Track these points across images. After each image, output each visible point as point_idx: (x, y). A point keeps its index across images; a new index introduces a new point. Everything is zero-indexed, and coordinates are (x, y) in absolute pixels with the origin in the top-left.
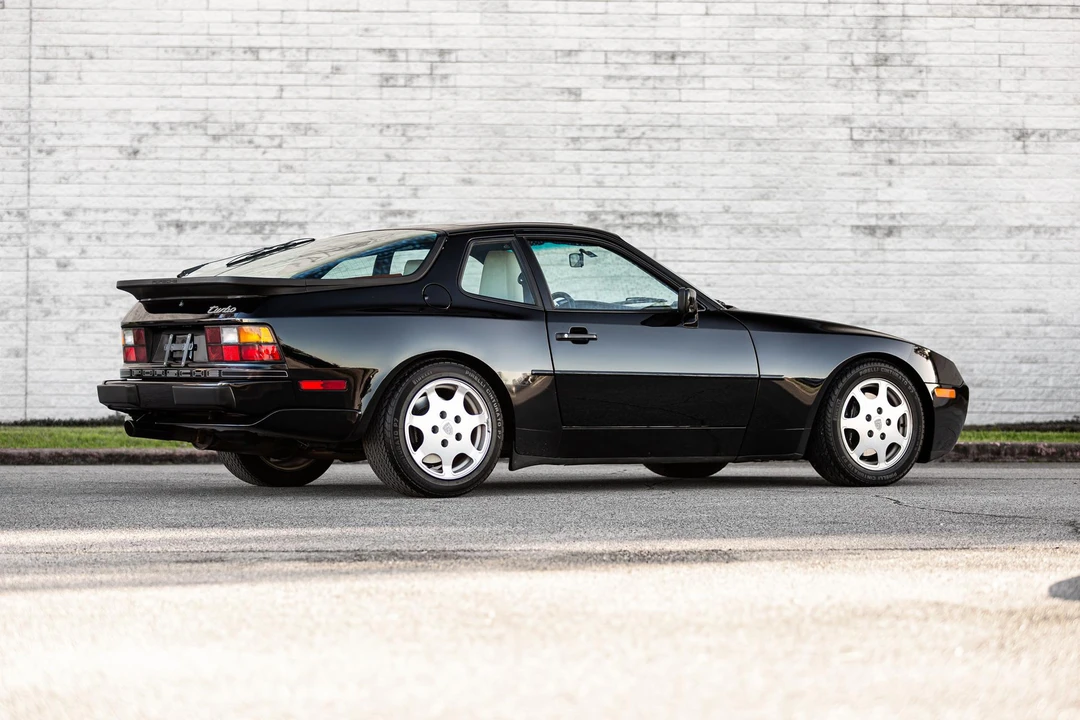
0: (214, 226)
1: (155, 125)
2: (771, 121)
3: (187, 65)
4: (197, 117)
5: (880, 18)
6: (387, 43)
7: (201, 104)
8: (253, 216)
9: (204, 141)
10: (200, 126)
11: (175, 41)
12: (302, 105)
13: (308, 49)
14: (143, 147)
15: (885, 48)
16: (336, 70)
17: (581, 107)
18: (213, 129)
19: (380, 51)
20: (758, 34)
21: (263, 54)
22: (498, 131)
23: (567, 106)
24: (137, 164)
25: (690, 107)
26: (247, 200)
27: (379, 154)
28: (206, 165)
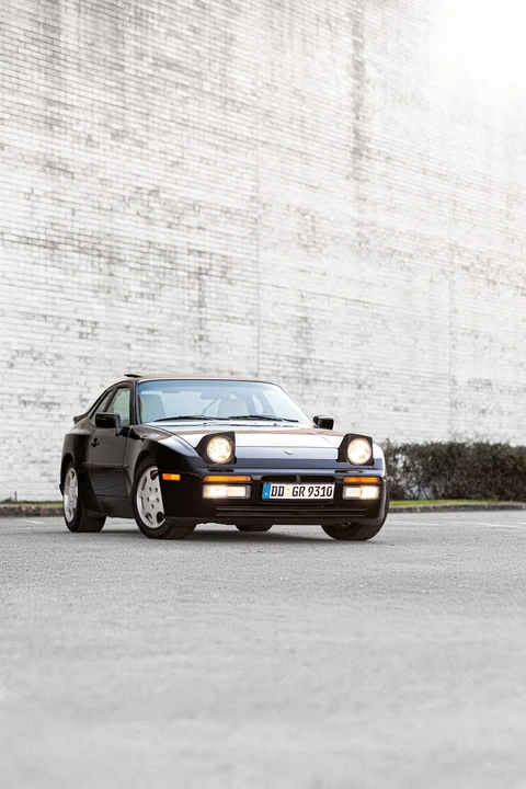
0: (35, 403)
1: (17, 351)
2: (175, 363)
3: (28, 322)
4: (28, 348)
5: (201, 319)
6: (81, 317)
7: (29, 342)
8: (46, 400)
9: (31, 361)
10: (30, 352)
11: (22, 309)
12: (58, 345)
13: (60, 318)
14: (14, 362)
15: (203, 333)
16: (68, 329)
17: (131, 353)
18: (35, 355)
19: (79, 320)
20: (174, 323)
21: (48, 319)
22: (110, 362)
23: (127, 352)
24: (13, 371)
25: (158, 355)
26: (44, 391)
27: (79, 371)
28: (32, 373)
